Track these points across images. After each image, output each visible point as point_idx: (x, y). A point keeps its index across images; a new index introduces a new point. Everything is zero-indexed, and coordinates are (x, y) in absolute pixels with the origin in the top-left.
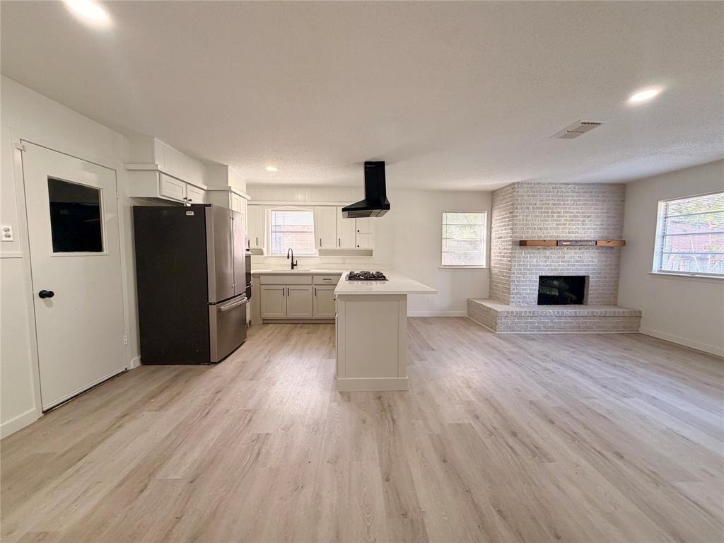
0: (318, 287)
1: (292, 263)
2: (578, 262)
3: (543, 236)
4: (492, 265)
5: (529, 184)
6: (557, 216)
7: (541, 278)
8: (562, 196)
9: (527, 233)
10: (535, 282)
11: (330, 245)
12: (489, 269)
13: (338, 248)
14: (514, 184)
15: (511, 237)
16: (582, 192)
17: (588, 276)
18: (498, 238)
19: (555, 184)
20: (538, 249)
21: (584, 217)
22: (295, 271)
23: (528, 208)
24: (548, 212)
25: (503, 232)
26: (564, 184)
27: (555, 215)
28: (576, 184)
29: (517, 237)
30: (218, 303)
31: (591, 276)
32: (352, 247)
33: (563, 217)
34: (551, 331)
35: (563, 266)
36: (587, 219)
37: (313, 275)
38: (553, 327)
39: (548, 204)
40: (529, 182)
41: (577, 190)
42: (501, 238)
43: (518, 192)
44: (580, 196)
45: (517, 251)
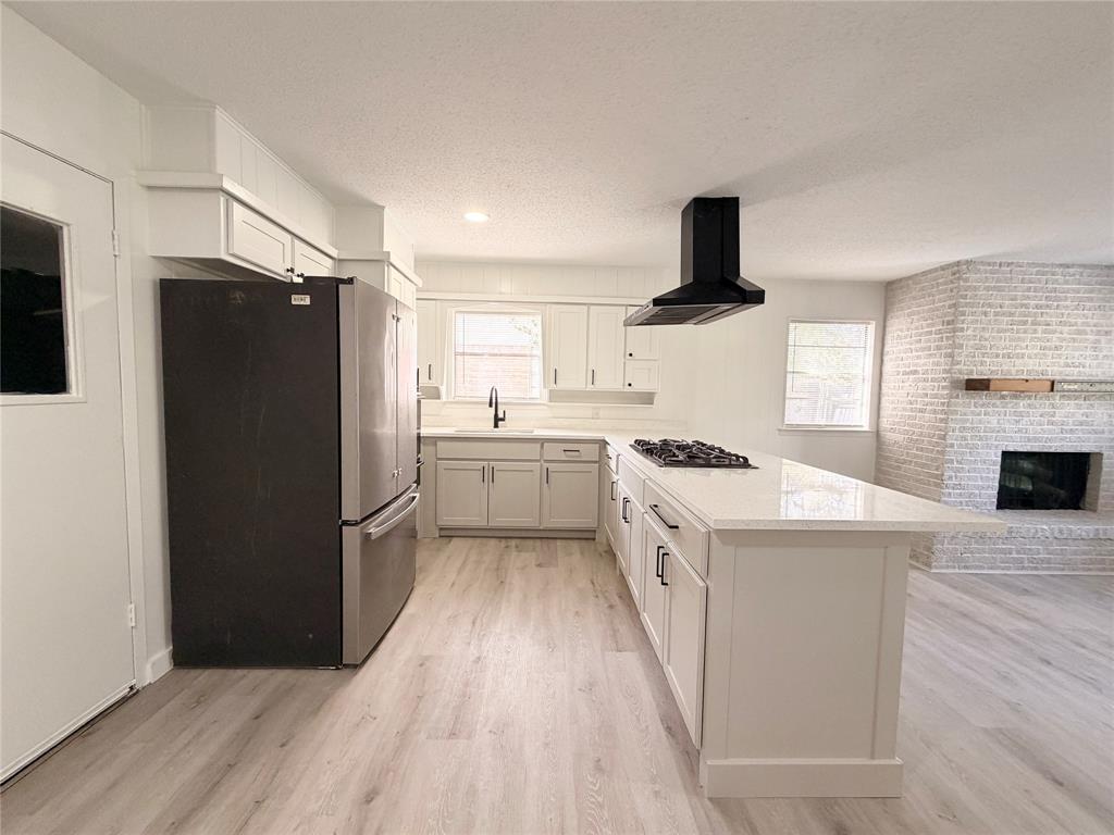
0: (552, 466)
1: (496, 415)
2: (1081, 424)
3: (1013, 370)
4: (885, 423)
5: (989, 264)
6: (1044, 332)
7: (1005, 454)
8: (1055, 290)
9: (982, 363)
10: (994, 463)
11: (574, 381)
12: (878, 434)
13: (590, 387)
14: (958, 263)
15: (945, 371)
16: (1096, 283)
17: (1100, 455)
18: (905, 373)
19: (1044, 265)
20: (1003, 397)
21: (1098, 333)
22: (502, 431)
23: (985, 314)
24: (1025, 323)
25: (922, 361)
26: (1061, 265)
27: (1040, 328)
28: (1084, 266)
29: (960, 372)
30: (363, 520)
31: (1105, 454)
32: (617, 385)
33: (1054, 332)
34: (1044, 569)
35: (1050, 432)
36: (1103, 338)
37: (542, 441)
38: (1049, 561)
39: (1026, 306)
40: (991, 260)
41: (1085, 279)
42: (915, 372)
43: (966, 280)
44: (1091, 291)
45: (960, 401)
